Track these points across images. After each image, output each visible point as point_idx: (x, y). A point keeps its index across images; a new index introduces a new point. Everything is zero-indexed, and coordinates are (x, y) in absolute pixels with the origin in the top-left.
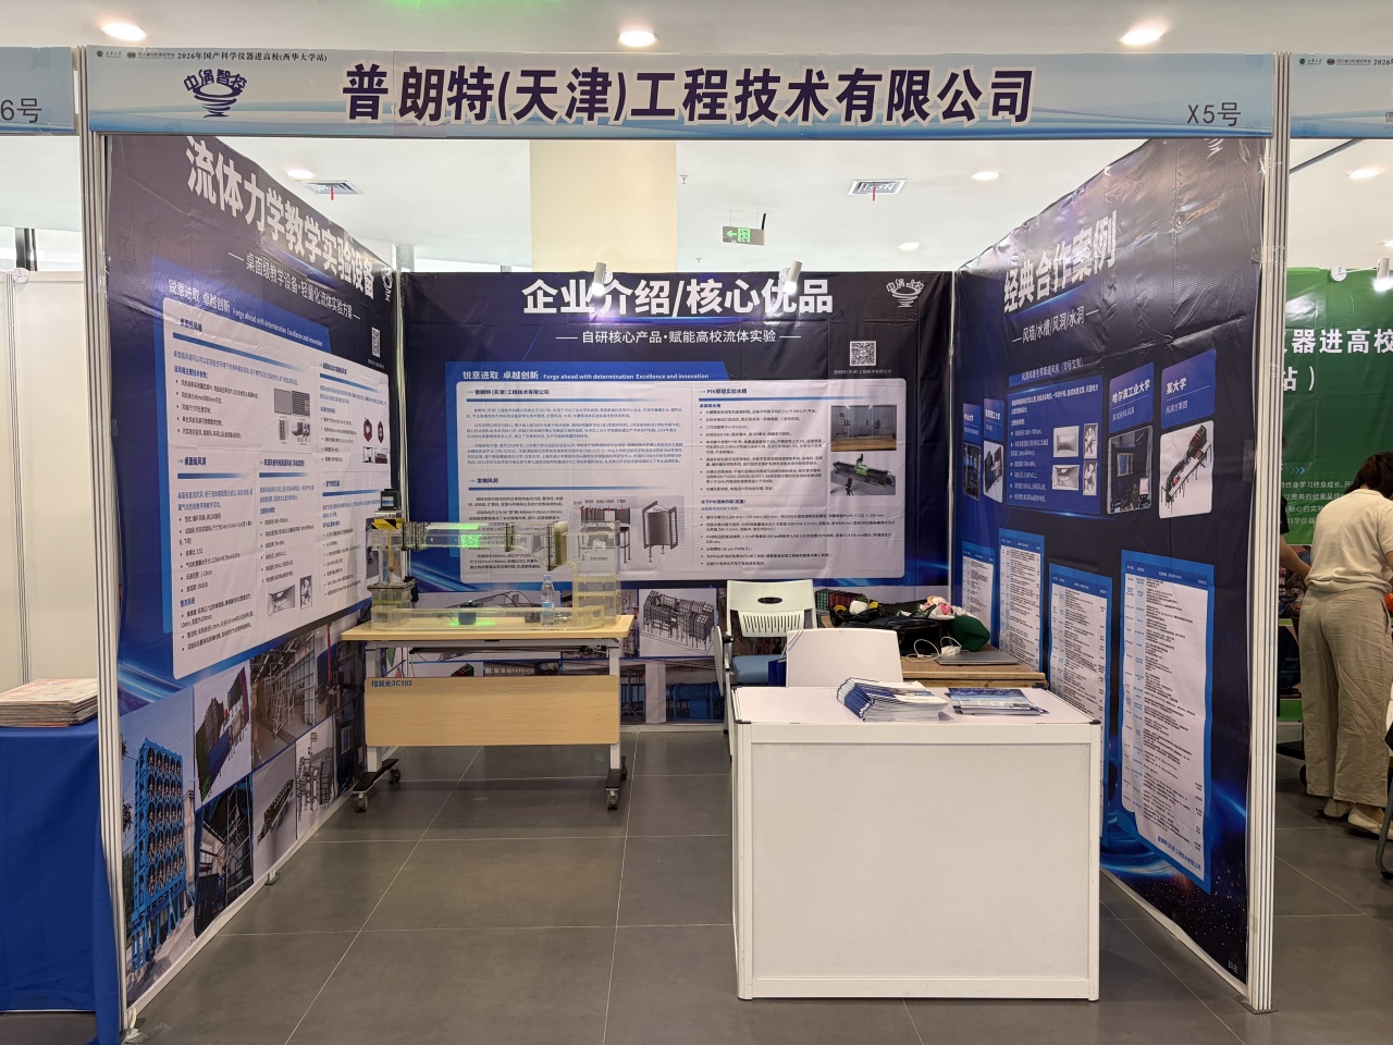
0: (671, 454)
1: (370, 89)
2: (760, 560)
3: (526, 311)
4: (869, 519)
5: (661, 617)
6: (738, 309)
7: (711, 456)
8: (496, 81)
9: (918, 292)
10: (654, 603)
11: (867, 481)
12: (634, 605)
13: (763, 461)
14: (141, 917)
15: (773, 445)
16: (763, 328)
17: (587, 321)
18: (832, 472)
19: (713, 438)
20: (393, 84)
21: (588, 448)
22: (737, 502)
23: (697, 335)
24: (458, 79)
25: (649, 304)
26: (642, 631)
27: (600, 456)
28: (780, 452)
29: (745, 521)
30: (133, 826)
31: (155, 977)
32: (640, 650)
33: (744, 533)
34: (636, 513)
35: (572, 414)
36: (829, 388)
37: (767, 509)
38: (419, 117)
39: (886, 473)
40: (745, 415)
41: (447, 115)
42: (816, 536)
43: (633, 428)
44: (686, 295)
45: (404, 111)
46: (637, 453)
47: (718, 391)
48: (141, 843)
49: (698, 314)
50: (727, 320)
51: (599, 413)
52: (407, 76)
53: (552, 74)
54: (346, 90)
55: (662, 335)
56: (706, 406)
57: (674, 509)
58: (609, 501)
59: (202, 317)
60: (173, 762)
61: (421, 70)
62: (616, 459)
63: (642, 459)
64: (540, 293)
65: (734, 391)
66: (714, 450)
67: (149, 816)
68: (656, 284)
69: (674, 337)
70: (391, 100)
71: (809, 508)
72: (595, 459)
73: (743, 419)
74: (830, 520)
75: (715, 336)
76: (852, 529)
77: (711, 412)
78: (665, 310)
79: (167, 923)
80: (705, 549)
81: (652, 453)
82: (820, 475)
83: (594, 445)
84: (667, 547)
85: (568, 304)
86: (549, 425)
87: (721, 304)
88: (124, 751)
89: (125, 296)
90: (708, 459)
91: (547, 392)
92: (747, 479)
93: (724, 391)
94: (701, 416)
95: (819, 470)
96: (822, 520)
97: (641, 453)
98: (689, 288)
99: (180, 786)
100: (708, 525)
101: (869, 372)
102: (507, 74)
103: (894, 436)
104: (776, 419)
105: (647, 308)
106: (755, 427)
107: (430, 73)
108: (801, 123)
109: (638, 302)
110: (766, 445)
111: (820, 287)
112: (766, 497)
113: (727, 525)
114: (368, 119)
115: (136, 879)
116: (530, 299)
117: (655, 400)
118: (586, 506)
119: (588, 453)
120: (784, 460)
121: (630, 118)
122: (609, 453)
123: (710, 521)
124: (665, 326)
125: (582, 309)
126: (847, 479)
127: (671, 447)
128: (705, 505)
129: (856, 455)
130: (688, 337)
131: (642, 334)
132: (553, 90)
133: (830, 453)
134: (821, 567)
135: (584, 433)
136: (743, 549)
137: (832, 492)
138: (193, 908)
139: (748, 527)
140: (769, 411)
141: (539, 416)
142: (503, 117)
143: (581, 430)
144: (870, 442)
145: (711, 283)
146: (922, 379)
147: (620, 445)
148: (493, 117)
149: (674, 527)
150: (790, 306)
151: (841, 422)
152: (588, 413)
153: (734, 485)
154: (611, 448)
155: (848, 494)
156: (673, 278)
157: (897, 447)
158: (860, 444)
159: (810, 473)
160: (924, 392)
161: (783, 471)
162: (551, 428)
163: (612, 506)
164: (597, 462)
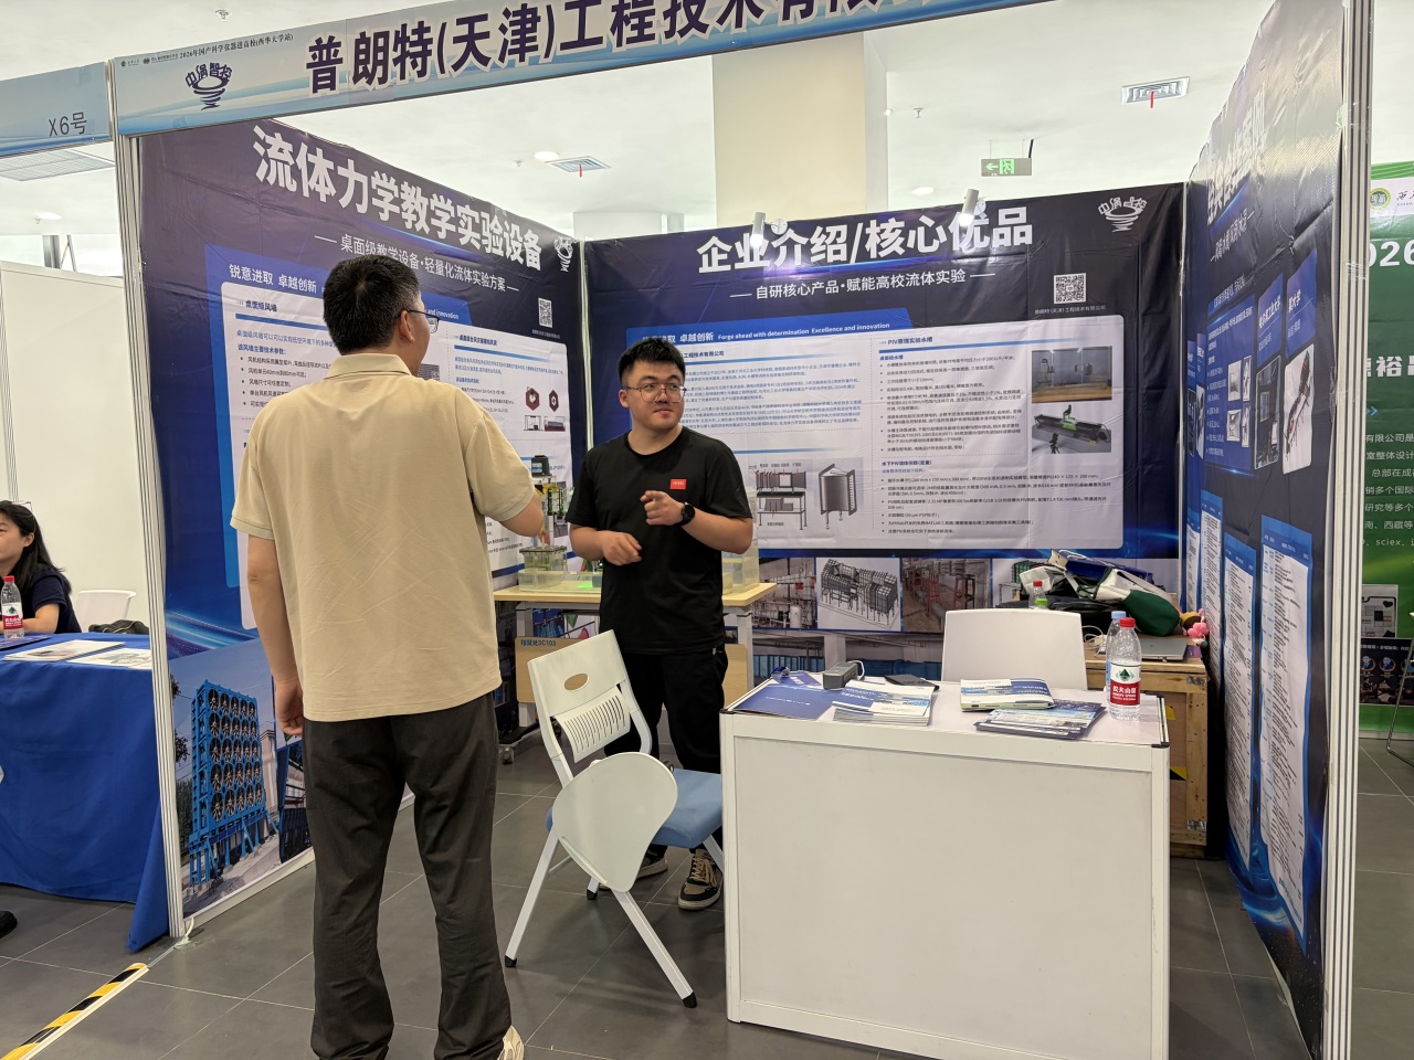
0: (848, 413)
1: (329, 61)
2: (949, 527)
3: (701, 270)
4: (1079, 481)
5: (840, 588)
6: (922, 248)
7: (892, 413)
8: (434, 34)
9: (1138, 211)
10: (831, 572)
11: (1076, 436)
12: (811, 574)
13: (951, 417)
14: (202, 839)
15: (963, 398)
16: (950, 267)
17: (762, 276)
18: (1033, 427)
19: (895, 394)
20: (347, 53)
21: (762, 409)
22: (922, 463)
23: (877, 281)
24: (401, 38)
25: (825, 251)
26: (819, 601)
27: (775, 418)
28: (971, 406)
29: (930, 484)
30: (190, 758)
31: (223, 893)
32: (819, 621)
33: (930, 497)
34: (813, 478)
35: (747, 375)
36: (1029, 330)
37: (956, 470)
38: (370, 82)
39: (1099, 426)
40: (930, 367)
41: (394, 75)
42: (1014, 500)
43: (809, 386)
44: (865, 237)
45: (356, 79)
46: (812, 413)
47: (900, 341)
48: (202, 774)
49: (879, 258)
50: (911, 261)
51: (774, 372)
52: (358, 42)
53: (484, 18)
54: (309, 66)
55: (839, 284)
56: (887, 358)
57: (853, 472)
58: (784, 465)
59: (276, 298)
60: (244, 703)
61: (370, 34)
62: (791, 420)
63: (818, 419)
64: (715, 251)
65: (918, 340)
66: (896, 406)
67: (211, 749)
68: (832, 230)
69: (852, 285)
70: (345, 69)
71: (1005, 469)
72: (769, 421)
73: (928, 371)
74: (1031, 482)
75: (897, 281)
76: (1057, 492)
77: (893, 365)
78: (843, 257)
79: (240, 847)
80: (886, 515)
81: (828, 413)
82: (1019, 431)
83: (768, 406)
84: (845, 514)
85: (742, 260)
86: (724, 387)
87: (903, 245)
88: (175, 690)
89: (168, 283)
90: (889, 417)
91: (722, 353)
92: (934, 437)
93: (907, 341)
94: (881, 370)
95: (1017, 425)
96: (1022, 482)
97: (817, 413)
98: (868, 231)
99: (255, 725)
100: (889, 488)
101: (1078, 309)
102: (444, 25)
103: (1109, 383)
104: (967, 369)
105: (822, 256)
106: (943, 379)
107: (377, 35)
108: (734, 31)
109: (813, 250)
110: (955, 398)
111: (1017, 216)
112: (954, 457)
113: (910, 488)
114: (327, 91)
115: (196, 805)
116: (705, 258)
117: (831, 355)
118: (761, 470)
119: (761, 415)
120: (976, 415)
121: (561, 53)
122: (784, 415)
123: (892, 485)
124: (842, 273)
125: (757, 263)
126: (1051, 435)
127: (848, 406)
128: (886, 467)
129: (1063, 407)
130: (867, 283)
131: (818, 285)
132: (486, 35)
133: (1031, 405)
134: (1020, 536)
135: (758, 394)
136: (929, 515)
137: (1033, 450)
138: (276, 836)
139: (934, 491)
140: (958, 361)
141: (714, 378)
142: (442, 71)
143: (755, 391)
144: (1079, 390)
145: (892, 223)
146: (1144, 315)
147: (795, 405)
148: (434, 72)
149: (852, 491)
150: (982, 240)
151: (1044, 368)
152: (762, 373)
153: (918, 444)
154: (786, 408)
155: (1054, 451)
156: (851, 222)
157: (1113, 395)
158: (1067, 394)
159: (1006, 428)
160: (1146, 330)
161: (976, 427)
162: (726, 390)
163: (787, 470)
164: (771, 423)
